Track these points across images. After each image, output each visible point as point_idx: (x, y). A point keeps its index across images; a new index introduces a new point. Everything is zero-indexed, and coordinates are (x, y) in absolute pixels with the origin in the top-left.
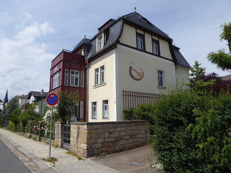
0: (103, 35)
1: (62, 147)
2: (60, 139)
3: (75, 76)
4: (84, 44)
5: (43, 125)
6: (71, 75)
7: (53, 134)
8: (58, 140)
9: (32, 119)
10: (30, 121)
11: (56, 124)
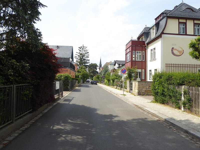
0: (155, 27)
1: (130, 92)
2: (129, 89)
3: (139, 54)
4: (144, 33)
5: (122, 82)
6: (136, 54)
7: (126, 86)
8: (128, 89)
9: (117, 79)
10: (116, 80)
11: (127, 82)
